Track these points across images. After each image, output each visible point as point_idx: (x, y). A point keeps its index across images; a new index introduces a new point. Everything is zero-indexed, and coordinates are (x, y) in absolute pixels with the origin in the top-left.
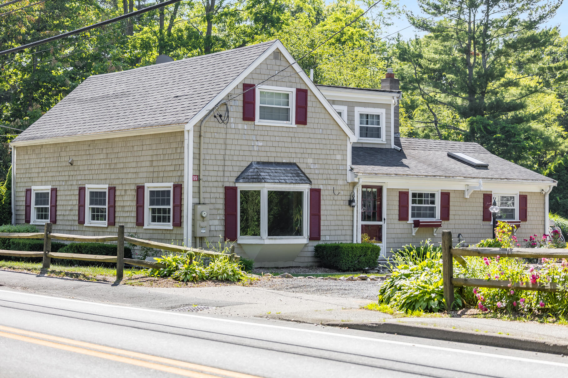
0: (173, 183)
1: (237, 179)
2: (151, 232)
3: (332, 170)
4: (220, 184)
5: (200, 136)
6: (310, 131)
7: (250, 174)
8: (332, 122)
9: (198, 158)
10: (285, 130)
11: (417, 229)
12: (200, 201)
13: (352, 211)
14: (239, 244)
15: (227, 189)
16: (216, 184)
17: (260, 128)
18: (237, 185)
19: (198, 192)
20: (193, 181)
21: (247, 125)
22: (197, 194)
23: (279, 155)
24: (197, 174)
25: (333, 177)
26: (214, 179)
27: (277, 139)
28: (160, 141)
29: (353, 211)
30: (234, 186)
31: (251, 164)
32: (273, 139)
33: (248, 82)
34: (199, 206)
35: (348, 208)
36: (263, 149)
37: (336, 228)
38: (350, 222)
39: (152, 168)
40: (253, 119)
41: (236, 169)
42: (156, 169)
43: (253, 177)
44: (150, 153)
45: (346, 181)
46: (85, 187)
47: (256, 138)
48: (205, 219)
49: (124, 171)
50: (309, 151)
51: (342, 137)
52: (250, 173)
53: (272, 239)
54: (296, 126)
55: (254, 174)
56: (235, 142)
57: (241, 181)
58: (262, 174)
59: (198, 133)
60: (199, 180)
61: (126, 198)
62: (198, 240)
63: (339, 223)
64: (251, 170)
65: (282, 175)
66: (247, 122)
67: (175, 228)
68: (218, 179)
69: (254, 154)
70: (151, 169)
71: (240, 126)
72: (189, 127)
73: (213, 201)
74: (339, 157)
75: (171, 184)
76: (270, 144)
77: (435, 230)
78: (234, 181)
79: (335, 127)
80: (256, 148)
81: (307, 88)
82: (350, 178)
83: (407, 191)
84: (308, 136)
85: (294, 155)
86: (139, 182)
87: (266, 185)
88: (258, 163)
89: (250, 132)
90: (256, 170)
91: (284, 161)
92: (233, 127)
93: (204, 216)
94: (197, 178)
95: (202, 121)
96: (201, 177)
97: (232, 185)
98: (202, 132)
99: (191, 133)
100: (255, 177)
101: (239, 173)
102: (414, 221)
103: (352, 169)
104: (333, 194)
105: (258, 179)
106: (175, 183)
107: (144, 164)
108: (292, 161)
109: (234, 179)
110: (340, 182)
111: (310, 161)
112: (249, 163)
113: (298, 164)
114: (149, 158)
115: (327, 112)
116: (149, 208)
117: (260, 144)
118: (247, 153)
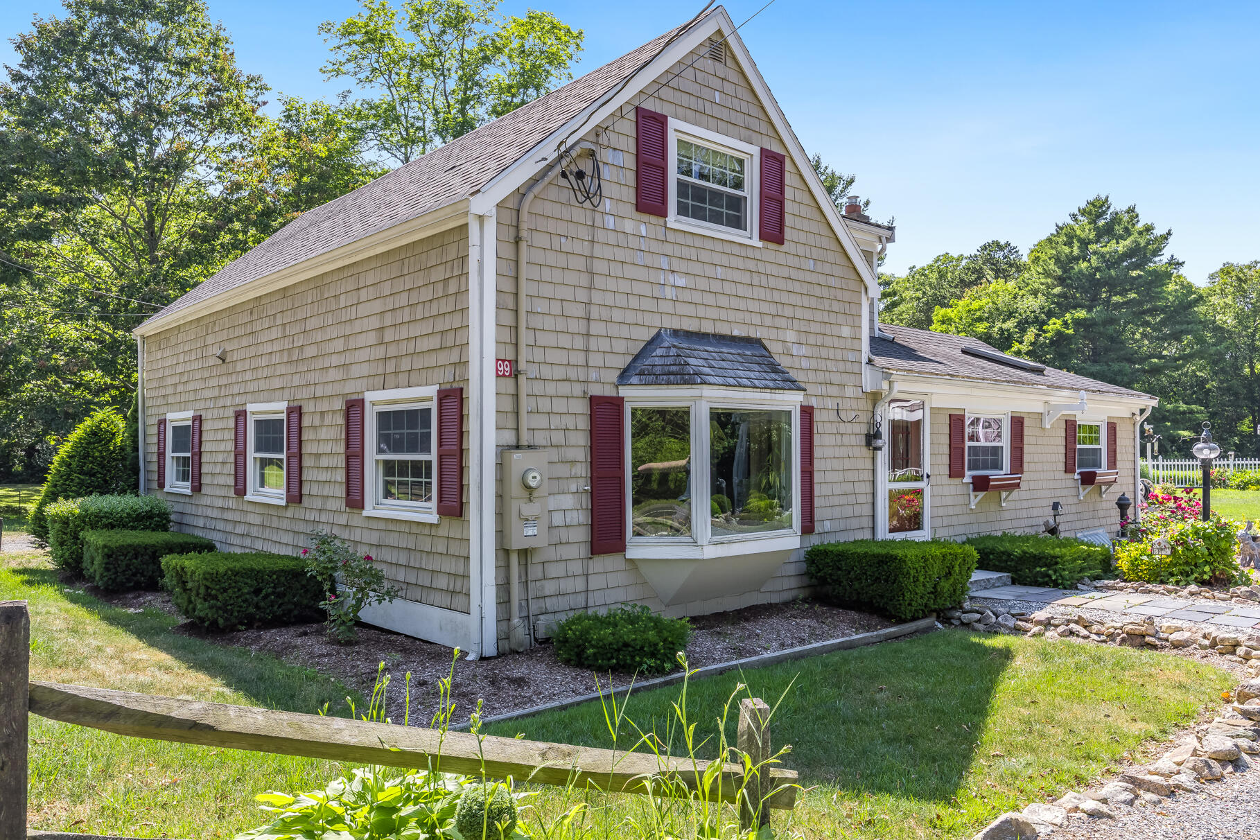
0: (437, 387)
1: (624, 376)
2: (382, 526)
3: (833, 362)
4: (577, 389)
5: (517, 241)
6: (791, 261)
7: (658, 361)
8: (834, 246)
9: (511, 305)
10: (736, 250)
11: (981, 495)
12: (518, 440)
13: (871, 460)
14: (631, 561)
15: (596, 403)
16: (565, 388)
17: (680, 239)
18: (624, 392)
19: (513, 413)
20: (498, 376)
21: (644, 226)
22: (511, 417)
23: (723, 315)
24: (511, 356)
25: (836, 378)
26: (559, 373)
27: (720, 272)
28: (402, 270)
29: (874, 459)
30: (614, 394)
31: (658, 334)
32: (709, 271)
33: (650, 105)
34: (517, 455)
35: (866, 452)
36: (687, 296)
37: (843, 500)
38: (867, 484)
39: (383, 348)
40: (663, 213)
41: (620, 346)
42: (392, 351)
43: (666, 368)
44: (377, 306)
45: (860, 389)
46: (245, 411)
47: (670, 264)
48: (535, 494)
49: (319, 364)
50: (788, 311)
51: (853, 285)
52: (657, 357)
53: (722, 543)
54: (760, 244)
55: (670, 361)
56: (616, 270)
57: (635, 380)
58: (691, 361)
59: (512, 231)
60: (516, 374)
61: (324, 434)
62: (514, 559)
63: (848, 488)
64: (659, 352)
65: (737, 365)
66: (646, 217)
67: (446, 521)
68: (572, 373)
69: (666, 307)
70: (380, 352)
71: (629, 226)
72: (485, 204)
73: (558, 438)
74: (846, 331)
75: (432, 391)
76: (702, 284)
77: (1004, 494)
78: (615, 380)
79: (839, 259)
80: (669, 293)
81: (783, 152)
82: (869, 380)
83: (962, 413)
84: (785, 272)
85: (756, 319)
86: (350, 388)
87: (707, 391)
88: (676, 333)
89: (654, 246)
90: (673, 351)
91: (736, 333)
92: (611, 227)
93: (533, 483)
94: (511, 370)
95: (521, 193)
96: (522, 366)
97: (609, 391)
98: (524, 226)
99: (491, 228)
100: (673, 368)
101: (629, 359)
102: (974, 477)
103: (870, 362)
104: (837, 419)
105: (685, 377)
106: (443, 387)
107: (362, 340)
108: (753, 335)
109: (613, 376)
110: (850, 392)
111: (790, 336)
112: (653, 332)
113: (766, 343)
114: (375, 323)
115: (823, 220)
116: (377, 461)
117: (681, 282)
118: (647, 304)
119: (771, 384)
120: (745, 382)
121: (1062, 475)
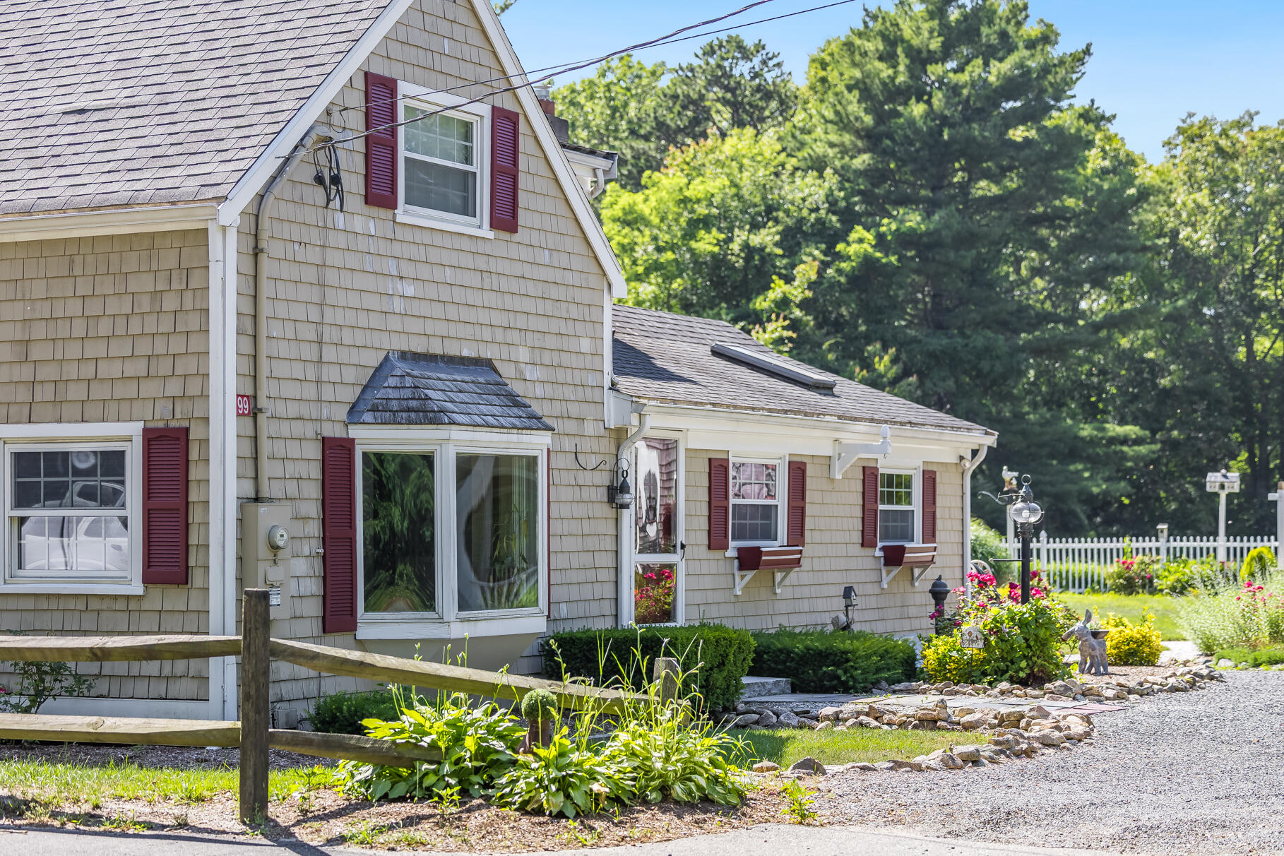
0: (141, 425)
1: (354, 413)
2: (30, 604)
3: (571, 388)
4: (309, 430)
5: (257, 252)
6: (525, 254)
7: (393, 394)
8: (572, 229)
9: (250, 331)
10: (466, 244)
11: (750, 574)
12: (257, 492)
13: (613, 522)
14: (360, 641)
15: (329, 445)
16: (298, 428)
17: (408, 232)
18: (355, 432)
19: (253, 458)
20: (238, 415)
21: (374, 222)
22: (250, 464)
23: (454, 330)
24: (250, 392)
25: (574, 410)
26: (293, 410)
27: (449, 275)
28: (71, 269)
29: (617, 521)
30: (344, 436)
31: (387, 358)
32: (438, 274)
33: (378, 69)
34: (263, 509)
35: (608, 511)
36: (416, 308)
37: (581, 576)
38: (610, 554)
39: (28, 367)
40: (392, 205)
41: (350, 375)
42: (47, 373)
43: (404, 403)
44: (16, 311)
45: (602, 423)
47: (398, 267)
48: (281, 554)
50: (521, 322)
51: (594, 281)
52: (388, 390)
53: (469, 620)
54: (491, 235)
55: (407, 393)
56: (346, 280)
57: (368, 417)
58: (430, 393)
59: (251, 240)
60: (255, 413)
63: (586, 559)
64: (392, 381)
66: (375, 211)
67: (156, 591)
68: (306, 410)
69: (395, 323)
71: (359, 224)
73: (292, 489)
74: (585, 345)
75: (135, 429)
76: (431, 292)
77: (779, 576)
78: (344, 416)
79: (580, 247)
80: (398, 305)
81: (517, 109)
82: (613, 411)
83: (724, 457)
84: (517, 269)
85: (487, 334)
87: (456, 433)
88: (403, 355)
89: (383, 247)
90: (409, 382)
91: (465, 353)
92: (341, 226)
93: (280, 543)
94: (251, 409)
96: (263, 402)
97: (336, 431)
98: (264, 235)
99: (232, 236)
100: (413, 404)
101: (358, 390)
102: (739, 550)
103: (613, 387)
104: (575, 465)
105: (429, 415)
106: (151, 425)
108: (482, 355)
109: (342, 413)
110: (590, 428)
111: (523, 354)
112: (382, 355)
113: (497, 364)
114: (13, 332)
115: (560, 195)
116: (11, 518)
117: (410, 291)
118: (376, 321)
119: (517, 422)
120: (491, 420)
121: (857, 550)
